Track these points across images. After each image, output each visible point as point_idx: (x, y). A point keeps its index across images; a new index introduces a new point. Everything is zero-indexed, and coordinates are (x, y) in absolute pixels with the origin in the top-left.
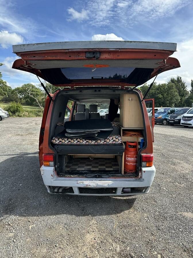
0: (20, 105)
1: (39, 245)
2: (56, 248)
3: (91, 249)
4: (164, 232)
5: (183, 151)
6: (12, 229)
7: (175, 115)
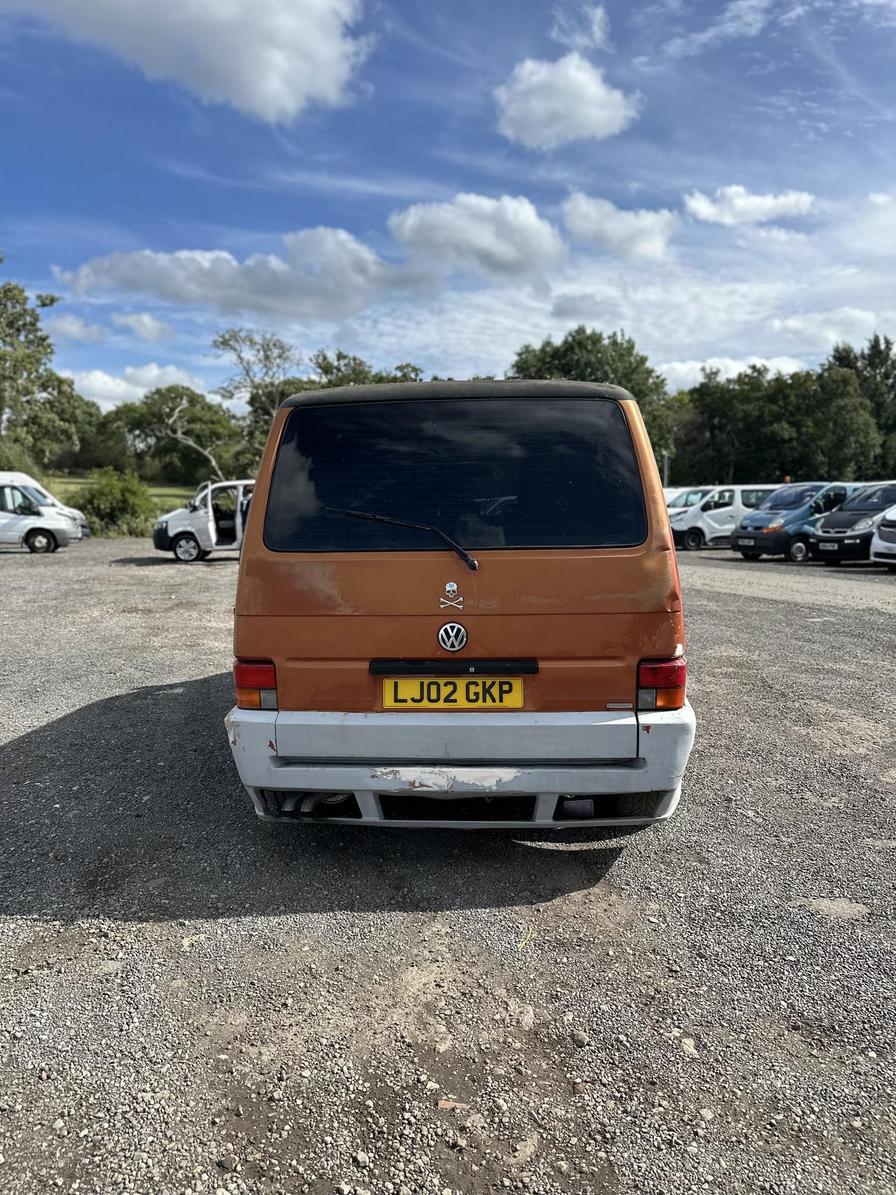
0: (135, 483)
1: (221, 1002)
2: (285, 1012)
3: (420, 1017)
4: (719, 965)
5: (859, 670)
6: (115, 947)
7: (846, 515)
